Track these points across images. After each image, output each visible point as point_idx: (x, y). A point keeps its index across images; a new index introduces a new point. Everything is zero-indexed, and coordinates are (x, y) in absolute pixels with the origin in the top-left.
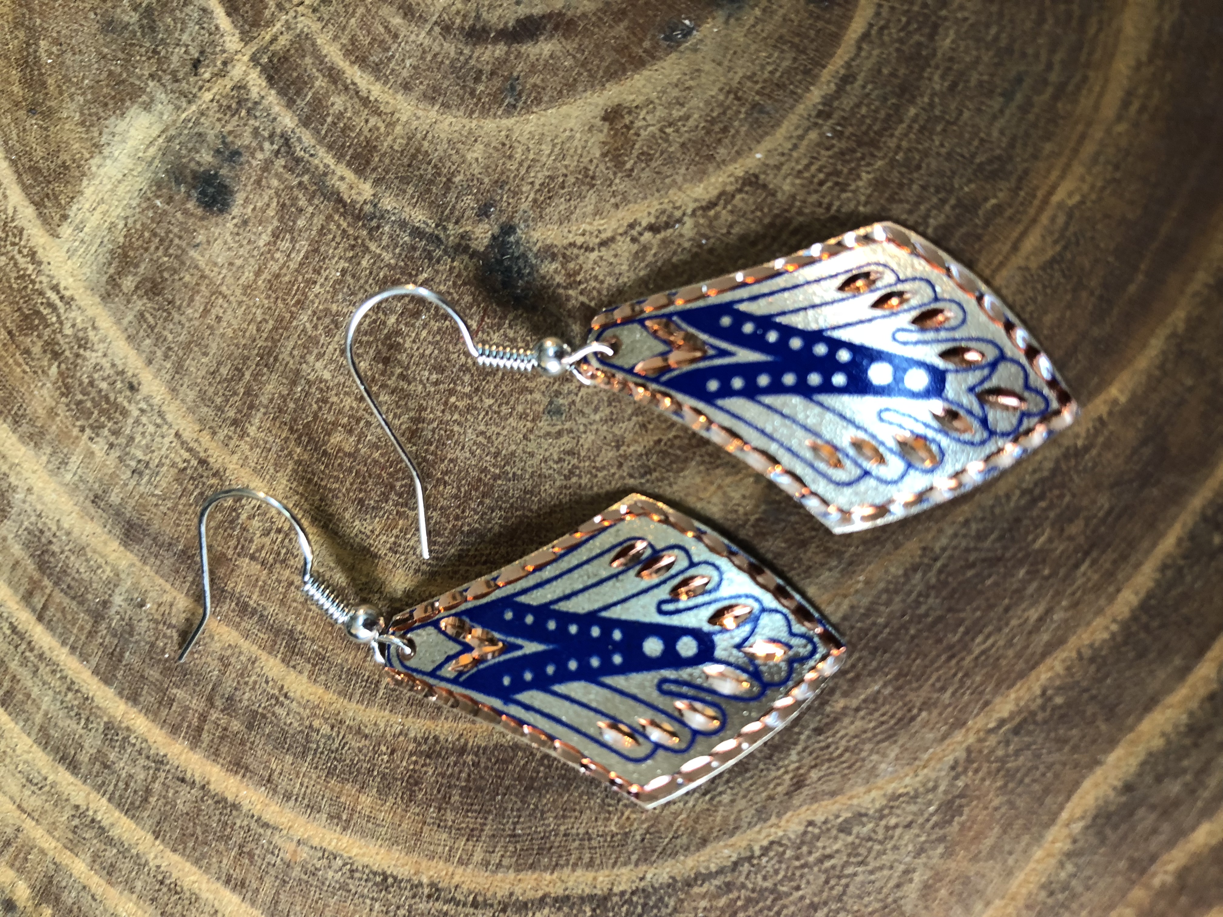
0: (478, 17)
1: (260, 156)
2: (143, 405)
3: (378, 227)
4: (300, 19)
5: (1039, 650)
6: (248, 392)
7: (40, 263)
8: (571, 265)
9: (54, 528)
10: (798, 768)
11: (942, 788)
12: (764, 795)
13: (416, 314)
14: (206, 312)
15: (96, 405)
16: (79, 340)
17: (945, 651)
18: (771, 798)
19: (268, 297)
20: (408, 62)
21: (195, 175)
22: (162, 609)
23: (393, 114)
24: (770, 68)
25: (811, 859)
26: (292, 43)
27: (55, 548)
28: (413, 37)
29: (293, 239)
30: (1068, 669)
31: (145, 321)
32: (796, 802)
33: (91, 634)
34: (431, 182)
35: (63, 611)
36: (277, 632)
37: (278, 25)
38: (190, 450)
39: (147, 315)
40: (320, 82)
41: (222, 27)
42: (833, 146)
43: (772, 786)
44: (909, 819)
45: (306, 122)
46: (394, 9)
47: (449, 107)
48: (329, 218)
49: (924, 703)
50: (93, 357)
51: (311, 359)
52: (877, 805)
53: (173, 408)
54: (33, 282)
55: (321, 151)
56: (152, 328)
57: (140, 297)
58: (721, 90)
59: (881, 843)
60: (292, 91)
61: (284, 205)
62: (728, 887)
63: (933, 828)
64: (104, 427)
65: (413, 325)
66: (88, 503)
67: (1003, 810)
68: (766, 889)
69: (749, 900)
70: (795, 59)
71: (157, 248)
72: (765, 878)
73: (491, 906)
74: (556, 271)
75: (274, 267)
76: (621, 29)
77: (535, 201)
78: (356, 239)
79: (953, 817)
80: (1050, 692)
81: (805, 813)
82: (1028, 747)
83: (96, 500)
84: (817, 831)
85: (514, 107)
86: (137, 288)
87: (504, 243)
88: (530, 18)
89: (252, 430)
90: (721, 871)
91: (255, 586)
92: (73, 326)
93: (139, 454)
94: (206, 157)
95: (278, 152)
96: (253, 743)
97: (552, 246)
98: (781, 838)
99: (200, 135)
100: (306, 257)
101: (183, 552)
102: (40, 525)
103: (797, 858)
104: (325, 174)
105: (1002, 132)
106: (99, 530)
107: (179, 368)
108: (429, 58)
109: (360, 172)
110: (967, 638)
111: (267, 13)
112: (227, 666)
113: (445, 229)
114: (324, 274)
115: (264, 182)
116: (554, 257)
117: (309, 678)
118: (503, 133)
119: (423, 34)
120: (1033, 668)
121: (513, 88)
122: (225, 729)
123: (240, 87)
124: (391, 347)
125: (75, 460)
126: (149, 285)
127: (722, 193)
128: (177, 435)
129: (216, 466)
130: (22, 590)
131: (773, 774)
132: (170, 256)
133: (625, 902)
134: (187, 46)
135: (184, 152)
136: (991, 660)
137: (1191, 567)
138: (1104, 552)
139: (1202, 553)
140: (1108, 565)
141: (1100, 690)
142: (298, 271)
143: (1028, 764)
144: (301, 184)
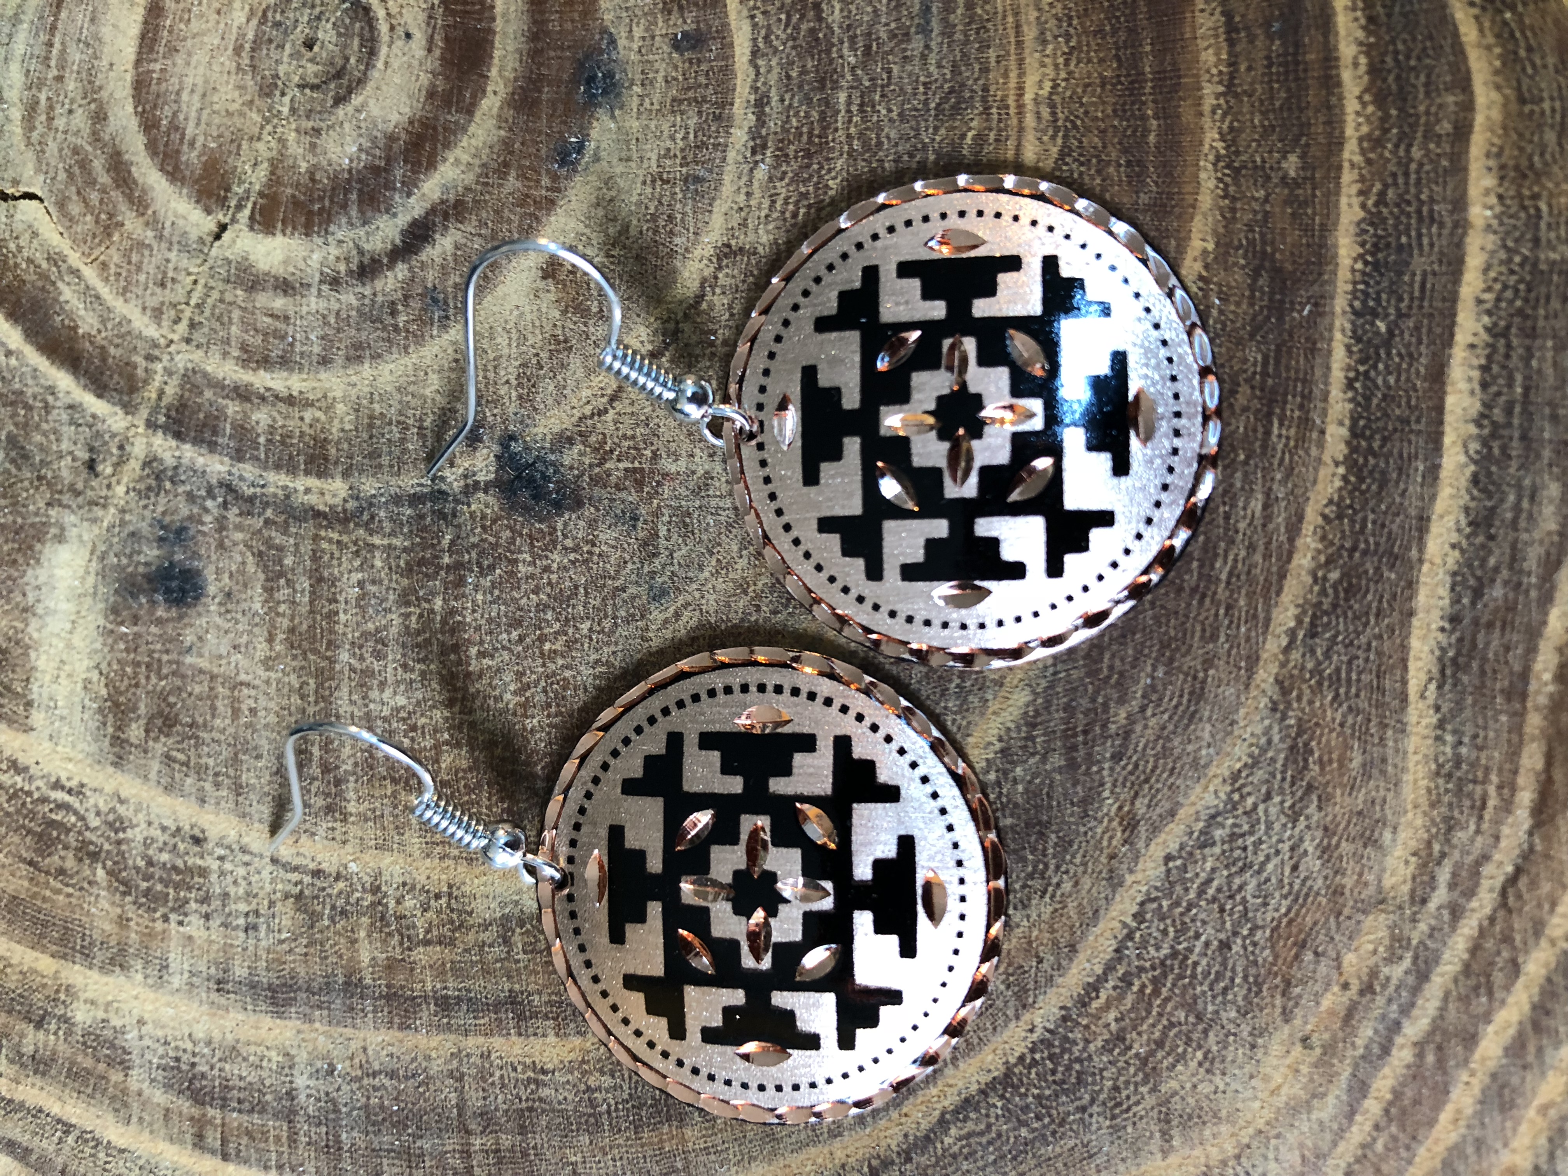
0: (361, 252)
1: (208, 519)
2: (221, 852)
3: (372, 517)
4: (178, 358)
5: (1283, 538)
6: (326, 769)
7: (26, 769)
8: (593, 439)
9: (189, 1046)
10: (1120, 808)
11: (1276, 738)
12: (1104, 859)
13: (461, 582)
14: (236, 713)
15: (167, 884)
16: (111, 825)
17: (1191, 595)
18: (1112, 857)
19: (295, 657)
20: (313, 337)
21: (149, 578)
22: (356, 1061)
23: (325, 397)
24: (679, 136)
25: (1192, 895)
26: (182, 387)
27: (203, 1068)
28: (305, 309)
29: (288, 581)
30: (1323, 538)
31: (174, 760)
32: (1141, 844)
33: (293, 1141)
34: (403, 440)
35: (248, 1133)
36: (497, 1006)
37: (158, 378)
38: (296, 869)
39: (174, 753)
40: (232, 408)
41: (99, 413)
42: (785, 173)
43: (1105, 843)
44: (1264, 790)
45: (239, 456)
46: (270, 294)
47: (379, 356)
48: (316, 538)
49: (1205, 662)
50: (137, 835)
51: (374, 694)
52: (1223, 796)
53: (254, 834)
54: (29, 794)
55: (271, 476)
56: (186, 764)
57: (156, 739)
58: (644, 183)
59: (1251, 833)
60: (207, 435)
61: (260, 554)
62: (1126, 981)
63: (1293, 784)
64: (187, 901)
65: (464, 596)
66: (214, 996)
67: (1350, 720)
68: (1166, 957)
69: (1155, 981)
70: (700, 113)
71: (148, 678)
72: (1158, 948)
73: (893, 1163)
74: (581, 454)
75: (285, 623)
76: (512, 182)
77: (520, 397)
78: (355, 543)
79: (1306, 760)
80: (1320, 574)
81: (1157, 850)
82: (1333, 640)
83: (220, 986)
84: (1179, 862)
85: (447, 318)
86: (147, 731)
87: (513, 457)
88: (414, 223)
89: (352, 807)
90: (1109, 968)
91: (444, 972)
92: (98, 814)
93: (243, 907)
94: (151, 553)
95: (225, 505)
96: (535, 1147)
97: (562, 431)
98: (1148, 893)
99: (133, 534)
100: (313, 593)
101: (347, 984)
102: (172, 1054)
103: (1177, 904)
104: (287, 497)
105: (939, 66)
106: (241, 1017)
107: (238, 789)
108: (332, 321)
109: (322, 474)
110: (1206, 571)
111: (140, 372)
112: (460, 1079)
113: (443, 479)
114: (341, 599)
115: (227, 542)
116: (570, 441)
117: (557, 1035)
118: (450, 351)
119: (313, 300)
120: (1289, 560)
121: (435, 301)
122: (498, 1151)
123: (149, 462)
124: (453, 631)
125: (175, 958)
126: (159, 722)
127: (704, 281)
128: (274, 861)
129: (333, 870)
130: (188, 1137)
131: (1099, 830)
132: (166, 677)
133: (1030, 1067)
134: (71, 453)
135: (125, 561)
136: (1243, 577)
137: (1375, 367)
138: (1285, 402)
139: (1377, 348)
140: (1297, 413)
141: (1367, 542)
142: (312, 612)
143: (1345, 658)
144: (267, 522)
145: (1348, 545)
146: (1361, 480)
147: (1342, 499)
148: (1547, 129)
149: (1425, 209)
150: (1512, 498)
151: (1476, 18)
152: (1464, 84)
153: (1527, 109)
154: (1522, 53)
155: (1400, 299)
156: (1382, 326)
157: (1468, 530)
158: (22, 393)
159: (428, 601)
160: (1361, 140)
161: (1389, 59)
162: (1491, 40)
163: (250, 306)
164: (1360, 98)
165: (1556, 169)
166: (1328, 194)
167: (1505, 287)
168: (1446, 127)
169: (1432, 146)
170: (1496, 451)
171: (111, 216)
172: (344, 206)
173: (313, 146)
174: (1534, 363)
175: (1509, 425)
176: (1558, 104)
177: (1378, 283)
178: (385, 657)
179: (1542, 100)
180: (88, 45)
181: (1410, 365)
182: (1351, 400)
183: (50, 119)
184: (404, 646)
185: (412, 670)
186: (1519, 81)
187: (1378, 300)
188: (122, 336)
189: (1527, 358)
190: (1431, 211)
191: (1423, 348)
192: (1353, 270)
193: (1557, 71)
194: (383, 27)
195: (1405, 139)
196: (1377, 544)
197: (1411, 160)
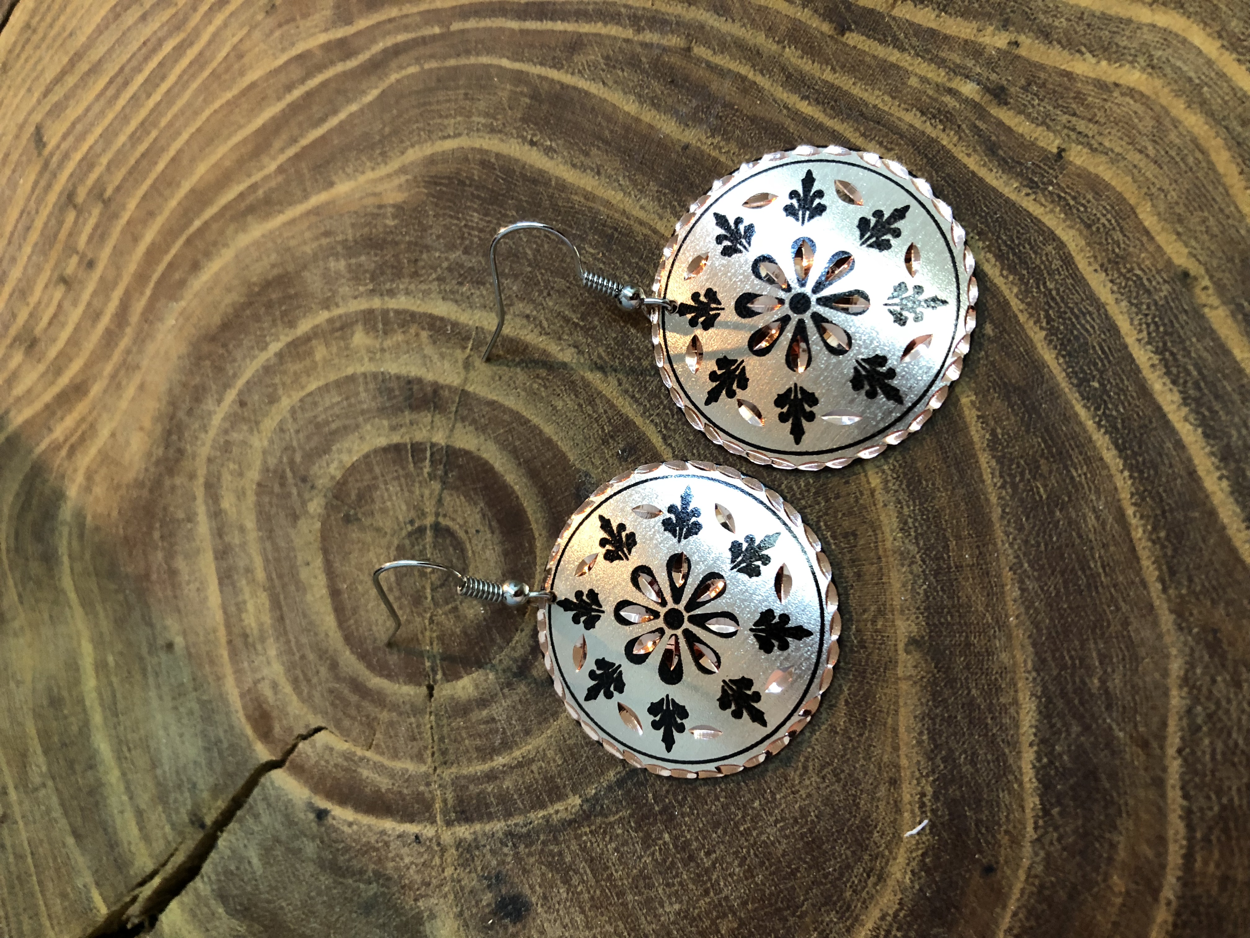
0: (515, 661)
1: (509, 859)
3: (602, 807)
4: (444, 776)
5: (1120, 529)
10: (1131, 737)
11: (1194, 645)
13: (672, 817)
17: (1089, 591)
19: (602, 914)
20: (514, 722)
21: (494, 913)
23: (538, 752)
25: (1209, 766)
26: (454, 790)
28: (500, 709)
29: (575, 871)
30: (1142, 516)
32: (1159, 752)
37: (439, 793)
40: (490, 788)
41: (416, 831)
43: (1137, 763)
44: (1208, 678)
45: (508, 814)
46: (477, 711)
48: (578, 837)
49: (1122, 624)
51: (660, 911)
52: (1186, 696)
55: (532, 815)
59: (1218, 709)
60: (483, 811)
61: (550, 864)
62: (1206, 840)
63: (1223, 666)
65: (678, 824)
67: (1231, 610)
68: (1220, 812)
69: (1223, 830)
72: (1211, 809)
75: (586, 896)
78: (600, 827)
79: (1221, 647)
80: (1154, 537)
81: (1171, 751)
82: (1189, 570)
84: (1188, 750)
90: (1190, 838)
94: (487, 898)
95: (514, 845)
98: (1181, 779)
99: (471, 892)
100: (592, 870)
103: (1205, 775)
104: (548, 821)
108: (519, 706)
109: (560, 798)
110: (1088, 572)
111: (427, 795)
114: (610, 864)
115: (527, 867)
119: (503, 701)
120: (1130, 539)
123: (459, 843)
124: (684, 849)
131: (1128, 757)
133: (1184, 927)
134: (412, 863)
135: (474, 911)
136: (1111, 564)
137: (1106, 408)
138: (1070, 456)
139: (1101, 397)
140: (1080, 458)
141: (1169, 504)
142: (597, 882)
143: (1203, 577)
144: (543, 843)
145: (1158, 512)
146: (1141, 472)
147: (1137, 489)
148: (1111, 232)
149: (1076, 310)
150: (1234, 433)
151: (1035, 200)
152: (1052, 237)
153: (1094, 229)
154: (1072, 203)
155: (1095, 364)
156: (1096, 384)
157: (1222, 465)
158: (369, 843)
159: (660, 839)
160: (1017, 296)
161: (1003, 248)
162: (1051, 206)
163: (469, 724)
164: (1002, 275)
165: (1131, 249)
166: (1017, 333)
167: (1148, 325)
168: (1057, 263)
169: (1057, 277)
170: (1207, 413)
171: (368, 717)
172: (493, 641)
173: (458, 617)
174: (1193, 355)
175: (1204, 394)
176: (1109, 216)
177: (1078, 363)
178: (654, 885)
179: (1099, 219)
180: (309, 631)
181: (1125, 395)
182: (1105, 433)
183: (309, 681)
184: (660, 873)
185: (674, 885)
186: (1079, 217)
187: (1083, 371)
188: (407, 780)
189: (1188, 354)
190: (1080, 310)
191: (1126, 382)
192: (1059, 364)
193: (1097, 200)
194: (461, 534)
195: (1040, 281)
196: (1176, 502)
197: (1050, 291)
